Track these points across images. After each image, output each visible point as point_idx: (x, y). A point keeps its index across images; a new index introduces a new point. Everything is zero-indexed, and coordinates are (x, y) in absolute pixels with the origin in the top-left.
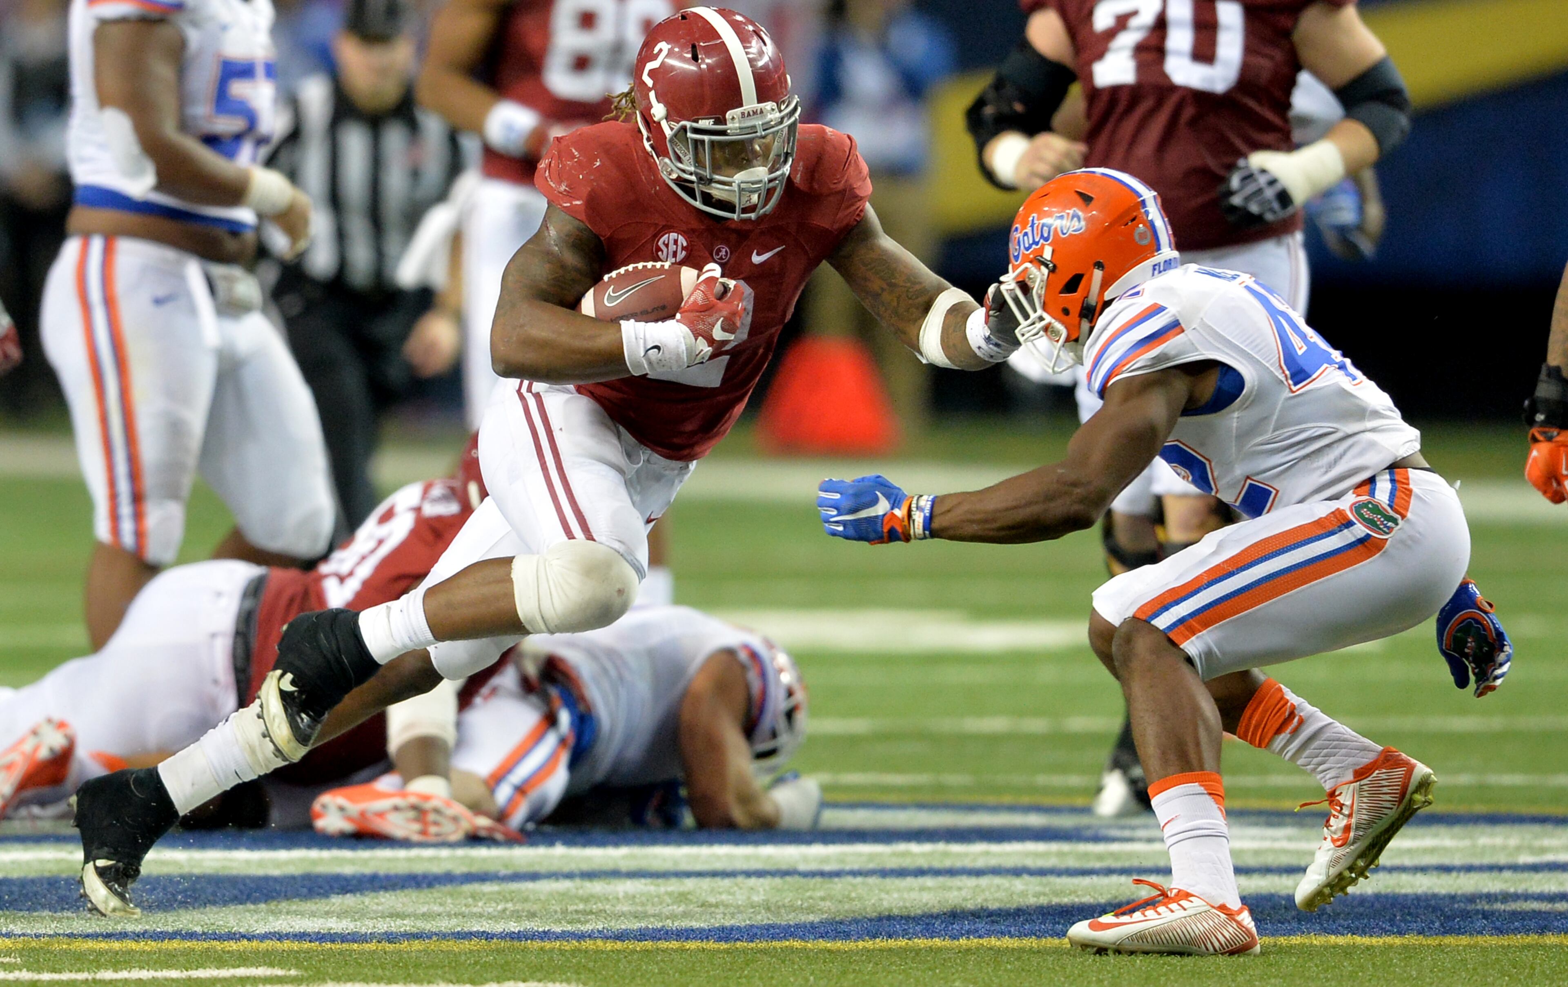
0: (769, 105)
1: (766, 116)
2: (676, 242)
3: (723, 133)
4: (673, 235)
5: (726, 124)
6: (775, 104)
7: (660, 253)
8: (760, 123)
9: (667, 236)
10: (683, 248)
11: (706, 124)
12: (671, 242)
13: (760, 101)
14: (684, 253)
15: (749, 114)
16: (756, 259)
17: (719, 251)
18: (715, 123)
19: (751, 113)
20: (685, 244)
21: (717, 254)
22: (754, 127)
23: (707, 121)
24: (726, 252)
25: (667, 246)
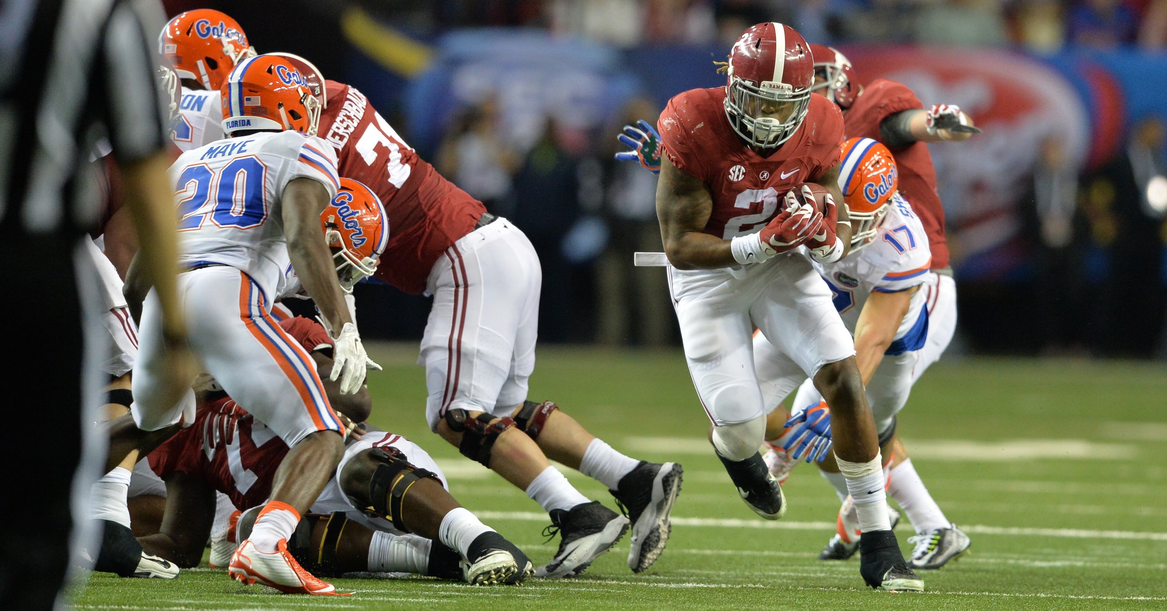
0: (786, 86)
1: (785, 91)
2: (739, 170)
3: (756, 92)
4: (739, 166)
5: (759, 87)
6: (792, 86)
7: (730, 176)
8: (778, 93)
9: (735, 167)
10: (743, 174)
11: (748, 83)
12: (737, 170)
13: (784, 81)
14: (743, 176)
15: (774, 87)
16: (783, 176)
17: (763, 174)
18: (753, 85)
19: (776, 87)
20: (744, 171)
21: (762, 176)
22: (774, 94)
23: (749, 82)
24: (767, 175)
25: (734, 172)
